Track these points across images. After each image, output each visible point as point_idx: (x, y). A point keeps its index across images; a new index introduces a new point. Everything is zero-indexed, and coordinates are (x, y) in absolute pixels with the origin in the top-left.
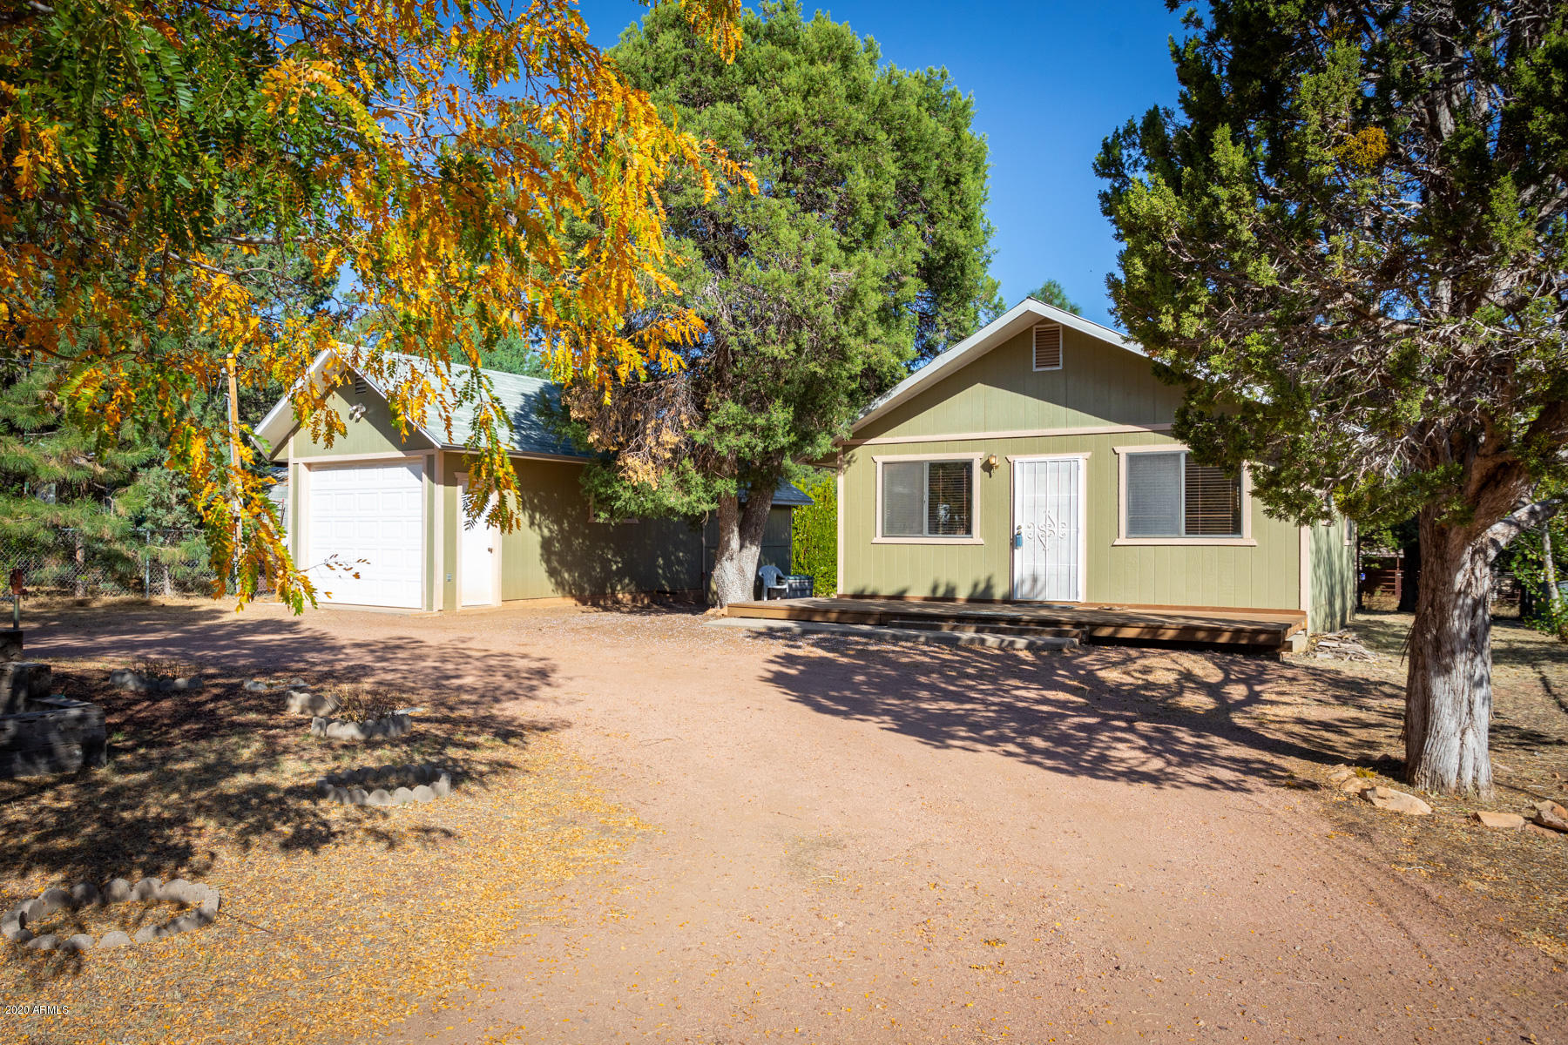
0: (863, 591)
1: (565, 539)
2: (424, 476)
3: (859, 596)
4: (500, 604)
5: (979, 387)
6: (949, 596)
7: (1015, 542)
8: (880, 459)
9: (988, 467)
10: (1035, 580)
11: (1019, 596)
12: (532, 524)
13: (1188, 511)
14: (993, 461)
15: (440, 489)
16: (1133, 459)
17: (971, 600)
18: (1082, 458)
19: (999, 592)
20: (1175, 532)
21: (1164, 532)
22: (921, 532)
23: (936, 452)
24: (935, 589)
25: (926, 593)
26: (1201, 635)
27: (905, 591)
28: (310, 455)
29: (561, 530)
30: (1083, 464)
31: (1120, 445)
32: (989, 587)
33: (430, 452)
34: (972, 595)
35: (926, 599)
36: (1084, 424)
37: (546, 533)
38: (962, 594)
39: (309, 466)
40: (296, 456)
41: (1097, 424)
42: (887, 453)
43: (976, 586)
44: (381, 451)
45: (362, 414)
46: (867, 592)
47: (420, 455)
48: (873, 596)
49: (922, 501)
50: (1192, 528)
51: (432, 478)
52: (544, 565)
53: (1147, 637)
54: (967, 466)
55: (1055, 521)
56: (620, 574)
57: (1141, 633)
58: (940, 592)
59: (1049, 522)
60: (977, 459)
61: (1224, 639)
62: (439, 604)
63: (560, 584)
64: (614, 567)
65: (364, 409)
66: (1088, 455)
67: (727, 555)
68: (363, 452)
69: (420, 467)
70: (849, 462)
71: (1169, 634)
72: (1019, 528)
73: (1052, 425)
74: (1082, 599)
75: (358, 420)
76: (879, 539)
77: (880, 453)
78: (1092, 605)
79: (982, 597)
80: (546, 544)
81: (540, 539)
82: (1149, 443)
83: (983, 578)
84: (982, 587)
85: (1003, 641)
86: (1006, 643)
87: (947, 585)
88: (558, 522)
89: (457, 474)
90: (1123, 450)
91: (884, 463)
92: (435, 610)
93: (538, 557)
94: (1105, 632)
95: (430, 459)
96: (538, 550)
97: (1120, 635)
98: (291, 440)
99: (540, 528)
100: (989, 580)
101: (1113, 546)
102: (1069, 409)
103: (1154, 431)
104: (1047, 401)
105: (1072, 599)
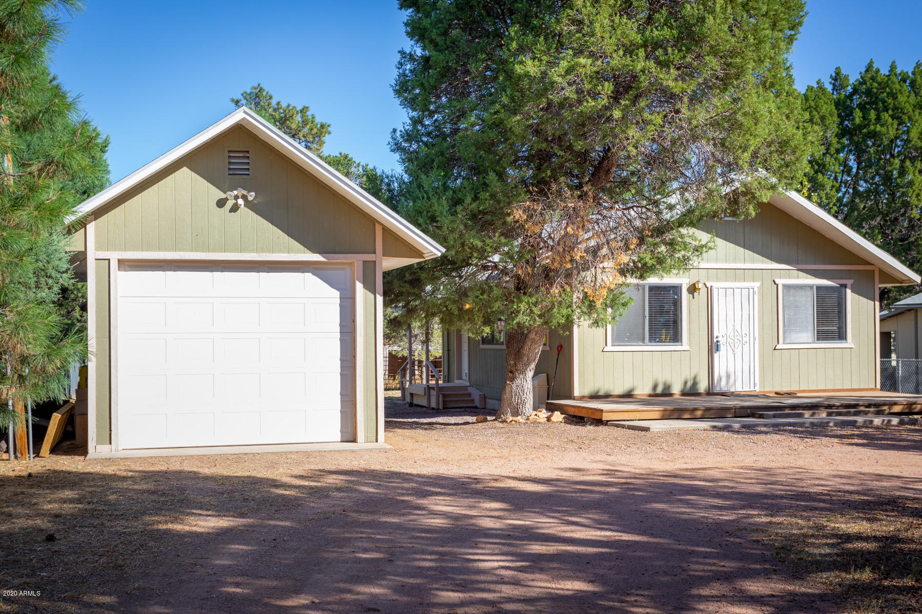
0: (598, 392)
3: (594, 397)
9: (692, 290)
10: (728, 377)
11: (717, 390)
13: (817, 325)
14: (699, 286)
16: (787, 288)
17: (684, 394)
18: (756, 286)
19: (703, 386)
22: (643, 340)
24: (655, 387)
25: (650, 391)
27: (632, 391)
30: (756, 290)
31: (778, 278)
32: (695, 384)
34: (683, 390)
35: (650, 396)
36: (753, 261)
38: (676, 390)
41: (763, 262)
43: (686, 383)
46: (601, 393)
48: (607, 396)
49: (644, 317)
54: (677, 289)
55: (740, 332)
58: (659, 390)
59: (736, 333)
60: (684, 284)
66: (759, 284)
72: (717, 337)
73: (734, 261)
74: (757, 389)
76: (609, 348)
79: (691, 392)
82: (794, 277)
83: (690, 378)
84: (689, 384)
85: (884, 420)
86: (885, 422)
87: (664, 384)
90: (780, 282)
100: (695, 378)
101: (775, 349)
102: (746, 250)
103: (798, 270)
104: (732, 243)
105: (752, 389)
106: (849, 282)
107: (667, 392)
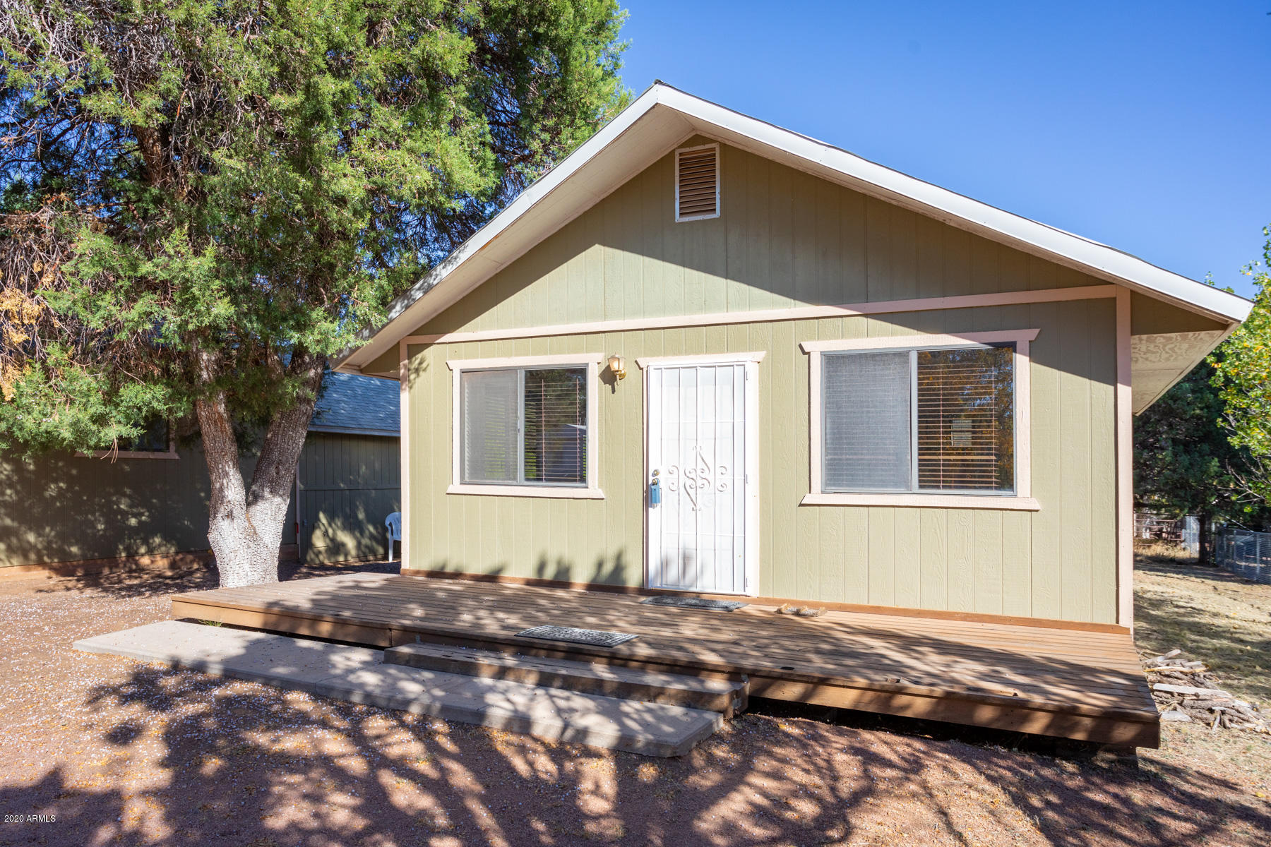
0: (443, 567)
3: (437, 574)
5: (597, 251)
6: (561, 581)
7: (650, 497)
8: (457, 365)
9: (609, 377)
10: (686, 559)
11: (656, 584)
13: (922, 451)
14: (615, 366)
16: (833, 361)
17: (595, 587)
18: (751, 360)
19: (631, 576)
20: (900, 484)
21: (884, 484)
22: (514, 475)
23: (535, 353)
24: (541, 567)
25: (530, 574)
26: (985, 714)
27: (499, 570)
30: (753, 371)
31: (811, 338)
32: (619, 569)
34: (594, 579)
35: (529, 583)
36: (751, 304)
38: (581, 576)
41: (773, 305)
42: (468, 356)
43: (600, 565)
46: (449, 569)
48: (457, 575)
49: (516, 430)
50: (931, 477)
53: (871, 709)
54: (579, 373)
55: (710, 461)
56: (145, 533)
57: (858, 702)
58: (549, 574)
59: (701, 465)
60: (594, 363)
61: (1036, 726)
66: (760, 355)
67: (222, 511)
70: (417, 371)
71: (919, 707)
72: (656, 473)
73: (705, 307)
74: (753, 591)
76: (456, 487)
77: (457, 356)
78: (768, 601)
79: (609, 582)
82: (857, 335)
83: (611, 553)
84: (608, 568)
87: (559, 563)
90: (816, 347)
91: (463, 372)
94: (790, 692)
97: (815, 701)
100: (619, 557)
101: (801, 505)
102: (731, 282)
103: (866, 316)
104: (698, 269)
105: (738, 590)
106: (1024, 336)
107: (562, 579)
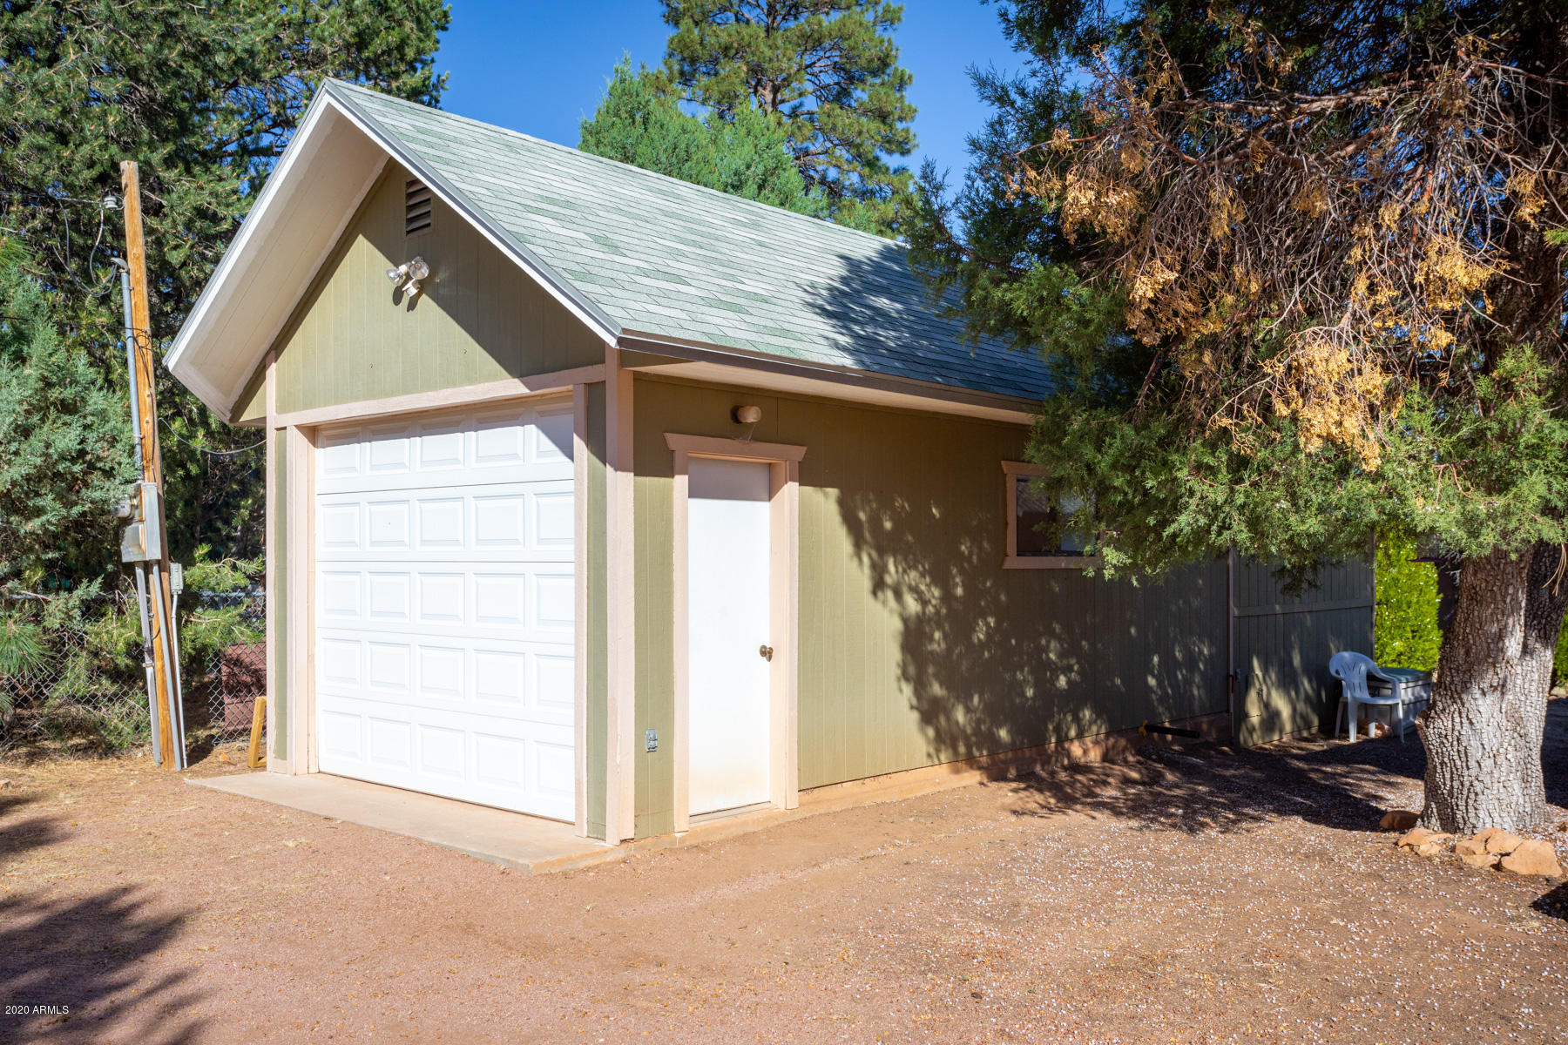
1: (957, 618)
2: (579, 445)
4: (794, 800)
12: (878, 585)
15: (622, 485)
28: (309, 405)
29: (947, 597)
33: (592, 373)
37: (912, 605)
39: (313, 433)
40: (283, 408)
44: (471, 381)
45: (423, 286)
47: (565, 386)
51: (599, 449)
52: (908, 690)
62: (621, 822)
63: (946, 739)
64: (1062, 681)
65: (424, 272)
68: (429, 386)
69: (568, 420)
75: (412, 305)
80: (913, 638)
81: (897, 625)
88: (940, 578)
89: (674, 440)
92: (612, 840)
93: (896, 671)
95: (595, 392)
96: (892, 654)
98: (272, 372)
99: (898, 595)
